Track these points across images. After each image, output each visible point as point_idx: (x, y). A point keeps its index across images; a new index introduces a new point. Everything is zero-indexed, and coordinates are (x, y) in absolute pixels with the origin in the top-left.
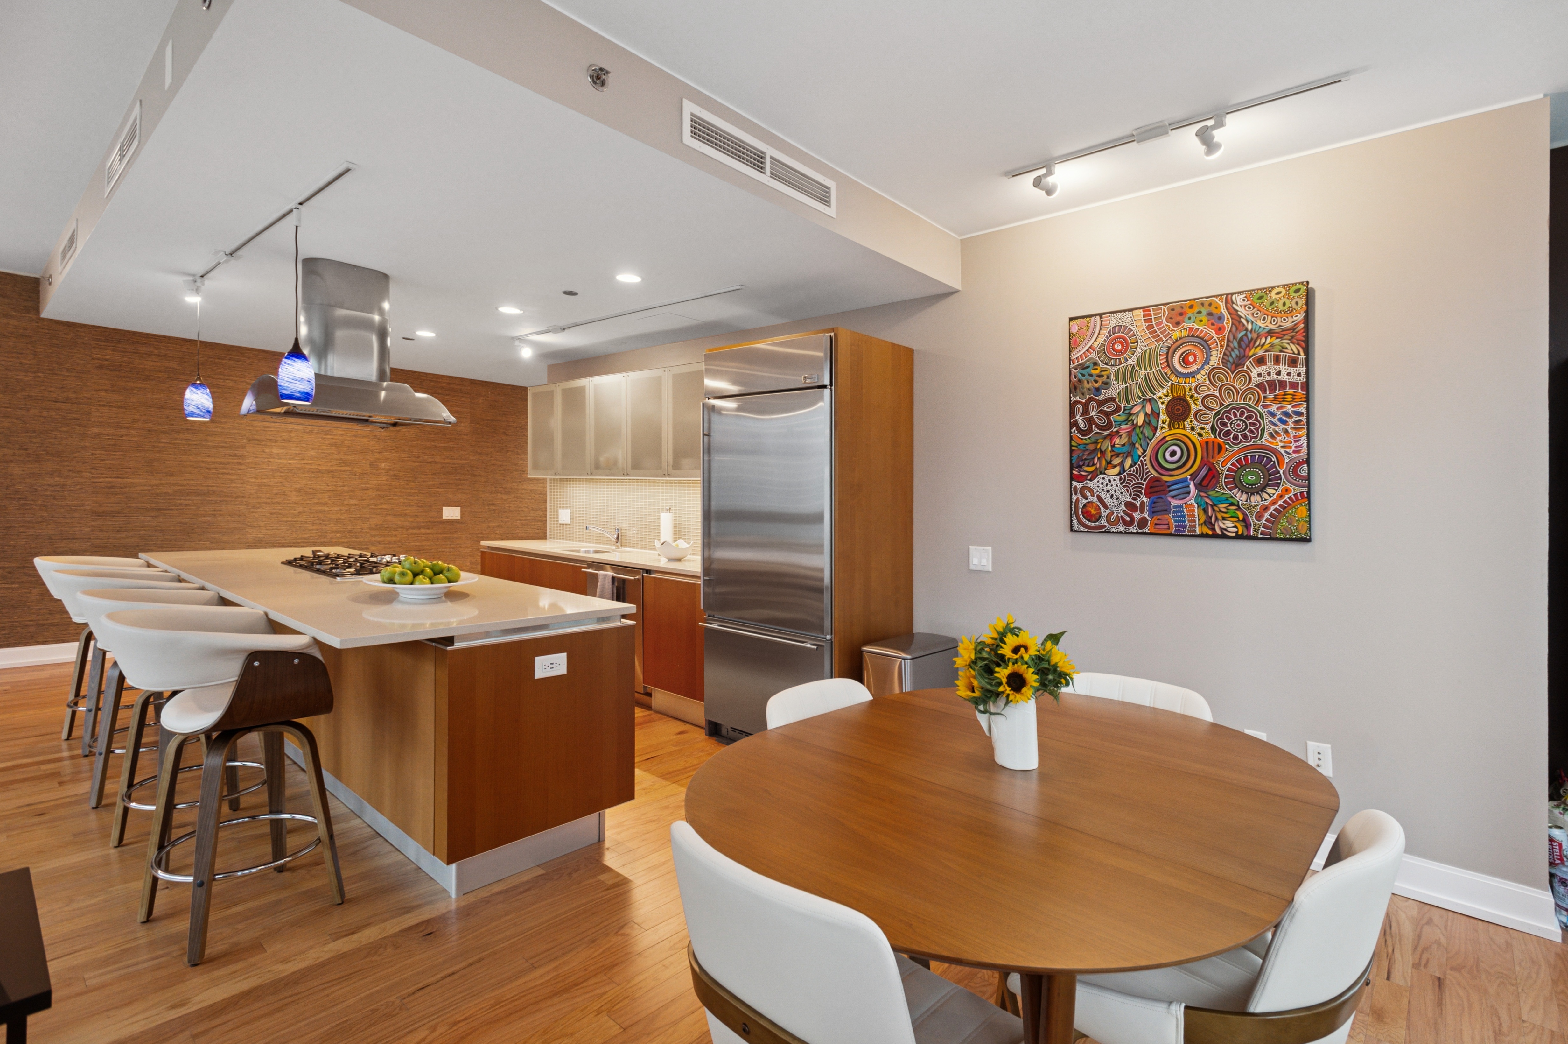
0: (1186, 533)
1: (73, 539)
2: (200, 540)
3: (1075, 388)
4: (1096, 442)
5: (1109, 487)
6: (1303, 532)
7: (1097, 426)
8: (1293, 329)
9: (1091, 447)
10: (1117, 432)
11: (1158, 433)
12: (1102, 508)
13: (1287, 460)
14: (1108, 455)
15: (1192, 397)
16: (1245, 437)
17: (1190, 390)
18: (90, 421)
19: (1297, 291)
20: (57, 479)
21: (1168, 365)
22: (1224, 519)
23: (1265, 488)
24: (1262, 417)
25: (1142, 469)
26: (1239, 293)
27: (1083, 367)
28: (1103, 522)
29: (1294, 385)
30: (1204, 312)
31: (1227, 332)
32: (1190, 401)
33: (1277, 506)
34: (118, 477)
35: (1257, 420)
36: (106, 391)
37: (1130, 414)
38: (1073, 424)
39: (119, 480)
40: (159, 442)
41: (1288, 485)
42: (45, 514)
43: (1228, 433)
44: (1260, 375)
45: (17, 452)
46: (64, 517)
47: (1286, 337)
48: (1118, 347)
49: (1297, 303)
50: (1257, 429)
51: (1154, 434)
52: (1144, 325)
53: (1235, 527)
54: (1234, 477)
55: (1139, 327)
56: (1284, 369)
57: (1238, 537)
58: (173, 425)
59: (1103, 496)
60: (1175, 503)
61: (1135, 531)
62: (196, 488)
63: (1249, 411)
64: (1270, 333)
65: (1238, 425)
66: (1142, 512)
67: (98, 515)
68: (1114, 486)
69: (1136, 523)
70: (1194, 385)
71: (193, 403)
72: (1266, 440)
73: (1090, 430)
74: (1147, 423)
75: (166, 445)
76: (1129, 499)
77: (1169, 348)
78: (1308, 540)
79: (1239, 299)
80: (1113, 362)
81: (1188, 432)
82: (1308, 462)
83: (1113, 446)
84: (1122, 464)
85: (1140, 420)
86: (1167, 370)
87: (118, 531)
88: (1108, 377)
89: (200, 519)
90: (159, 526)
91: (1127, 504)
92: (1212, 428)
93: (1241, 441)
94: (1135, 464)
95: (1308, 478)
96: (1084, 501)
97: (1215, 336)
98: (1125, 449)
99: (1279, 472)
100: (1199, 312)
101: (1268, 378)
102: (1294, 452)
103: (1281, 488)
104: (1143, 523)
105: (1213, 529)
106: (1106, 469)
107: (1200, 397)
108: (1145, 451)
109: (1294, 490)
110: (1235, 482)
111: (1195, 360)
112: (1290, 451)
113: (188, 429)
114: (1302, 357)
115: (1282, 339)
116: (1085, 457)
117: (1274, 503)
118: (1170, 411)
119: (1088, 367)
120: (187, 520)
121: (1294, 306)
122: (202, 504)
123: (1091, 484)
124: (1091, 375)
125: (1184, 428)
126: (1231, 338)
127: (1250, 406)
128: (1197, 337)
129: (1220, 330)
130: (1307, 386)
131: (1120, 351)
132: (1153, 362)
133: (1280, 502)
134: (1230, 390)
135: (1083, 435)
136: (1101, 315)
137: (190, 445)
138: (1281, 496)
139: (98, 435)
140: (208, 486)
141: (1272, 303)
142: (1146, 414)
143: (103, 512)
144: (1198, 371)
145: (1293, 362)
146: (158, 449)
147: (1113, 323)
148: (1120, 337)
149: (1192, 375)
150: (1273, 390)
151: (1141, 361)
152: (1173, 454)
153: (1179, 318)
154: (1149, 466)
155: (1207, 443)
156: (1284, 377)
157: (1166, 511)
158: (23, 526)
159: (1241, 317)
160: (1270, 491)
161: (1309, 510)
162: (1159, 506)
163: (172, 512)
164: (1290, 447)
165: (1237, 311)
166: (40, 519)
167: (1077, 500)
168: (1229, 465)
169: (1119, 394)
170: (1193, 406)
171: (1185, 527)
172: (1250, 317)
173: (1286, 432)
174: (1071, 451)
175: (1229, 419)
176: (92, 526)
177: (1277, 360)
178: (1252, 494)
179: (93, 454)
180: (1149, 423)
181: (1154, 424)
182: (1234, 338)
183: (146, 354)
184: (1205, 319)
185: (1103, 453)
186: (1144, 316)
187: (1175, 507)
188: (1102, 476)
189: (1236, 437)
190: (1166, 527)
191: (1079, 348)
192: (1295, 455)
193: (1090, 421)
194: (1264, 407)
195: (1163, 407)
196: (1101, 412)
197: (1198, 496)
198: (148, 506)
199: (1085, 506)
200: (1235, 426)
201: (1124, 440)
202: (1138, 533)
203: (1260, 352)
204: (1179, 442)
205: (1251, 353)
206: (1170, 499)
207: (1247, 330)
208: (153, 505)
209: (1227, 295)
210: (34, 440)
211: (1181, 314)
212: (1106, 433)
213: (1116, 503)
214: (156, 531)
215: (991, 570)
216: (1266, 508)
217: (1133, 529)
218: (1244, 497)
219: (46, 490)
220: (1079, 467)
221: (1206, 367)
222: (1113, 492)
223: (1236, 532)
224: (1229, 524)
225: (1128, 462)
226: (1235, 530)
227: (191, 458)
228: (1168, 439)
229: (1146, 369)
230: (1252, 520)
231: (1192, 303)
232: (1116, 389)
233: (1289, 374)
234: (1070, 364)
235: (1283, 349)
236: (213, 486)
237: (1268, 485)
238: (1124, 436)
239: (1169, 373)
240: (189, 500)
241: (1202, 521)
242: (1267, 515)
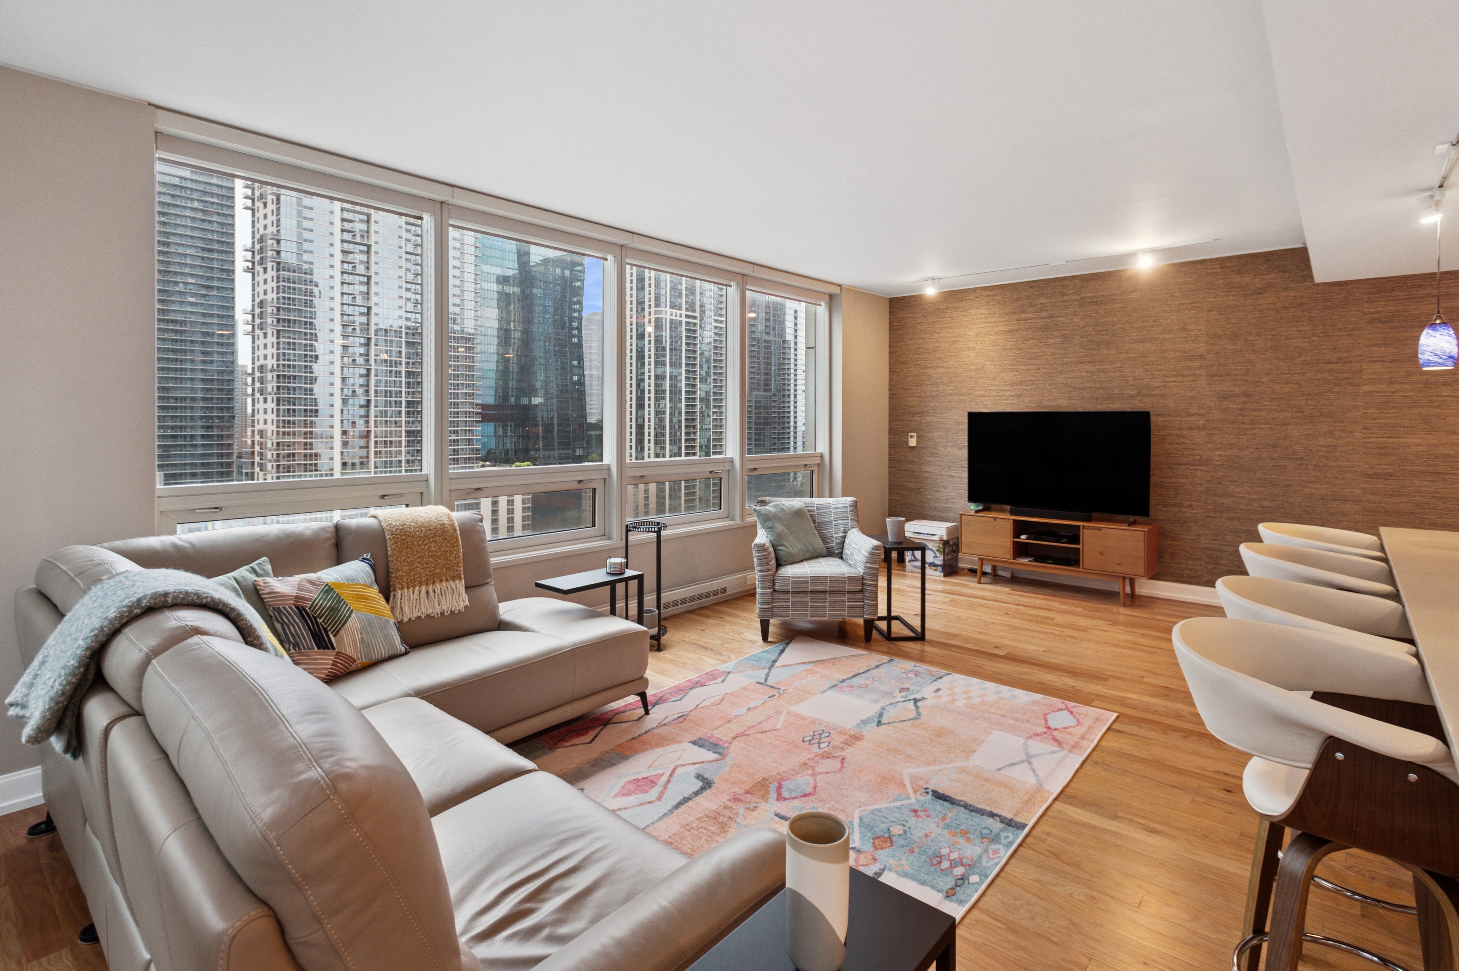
1: (1346, 500)
18: (1361, 378)
20: (1329, 440)
34: (1391, 437)
36: (1378, 345)
39: (1392, 440)
42: (1319, 475)
45: (1295, 415)
46: (1336, 478)
67: (1369, 476)
71: (1430, 349)
87: (1391, 495)
139: (1369, 393)
143: (1376, 474)
158: (1299, 485)
166: (1314, 479)
176: (1363, 488)
179: (1364, 413)
198: (1425, 469)
210: (1309, 403)
219: (1318, 451)
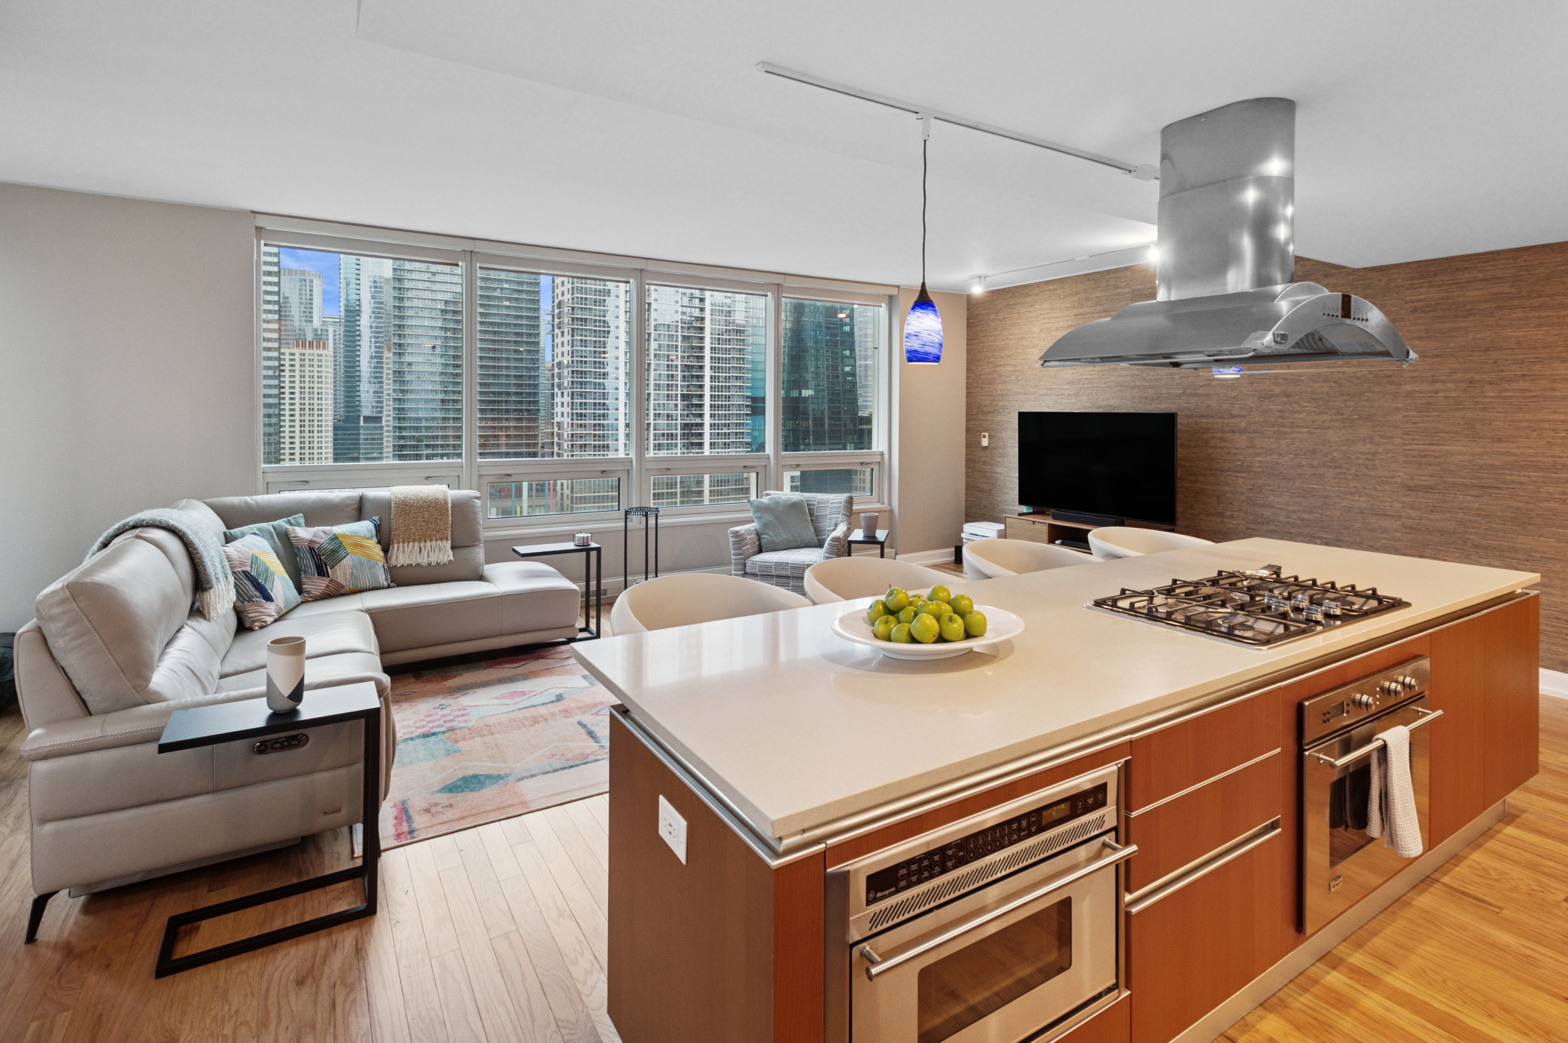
1: (1384, 515)
2: (1541, 536)
18: (1402, 376)
20: (1369, 446)
34: (1432, 444)
36: (1420, 338)
39: (1433, 448)
40: (1485, 397)
42: (1358, 485)
45: (1334, 417)
46: (1375, 489)
58: (1502, 371)
62: (1534, 459)
67: (1409, 489)
75: (1494, 400)
87: (1432, 511)
89: (1541, 505)
90: (1482, 509)
113: (1523, 375)
120: (1521, 505)
122: (1545, 482)
137: (1525, 397)
139: (1409, 394)
140: (1553, 457)
143: (1416, 486)
146: (1481, 406)
158: (1338, 496)
163: (1500, 492)
166: (1353, 490)
176: (1404, 502)
179: (1404, 416)
183: (1468, 282)
198: (1467, 481)
208: (1474, 481)
210: (1348, 404)
214: (1478, 515)
219: (1358, 458)
227: (1527, 416)
236: (1561, 457)
240: (1525, 476)
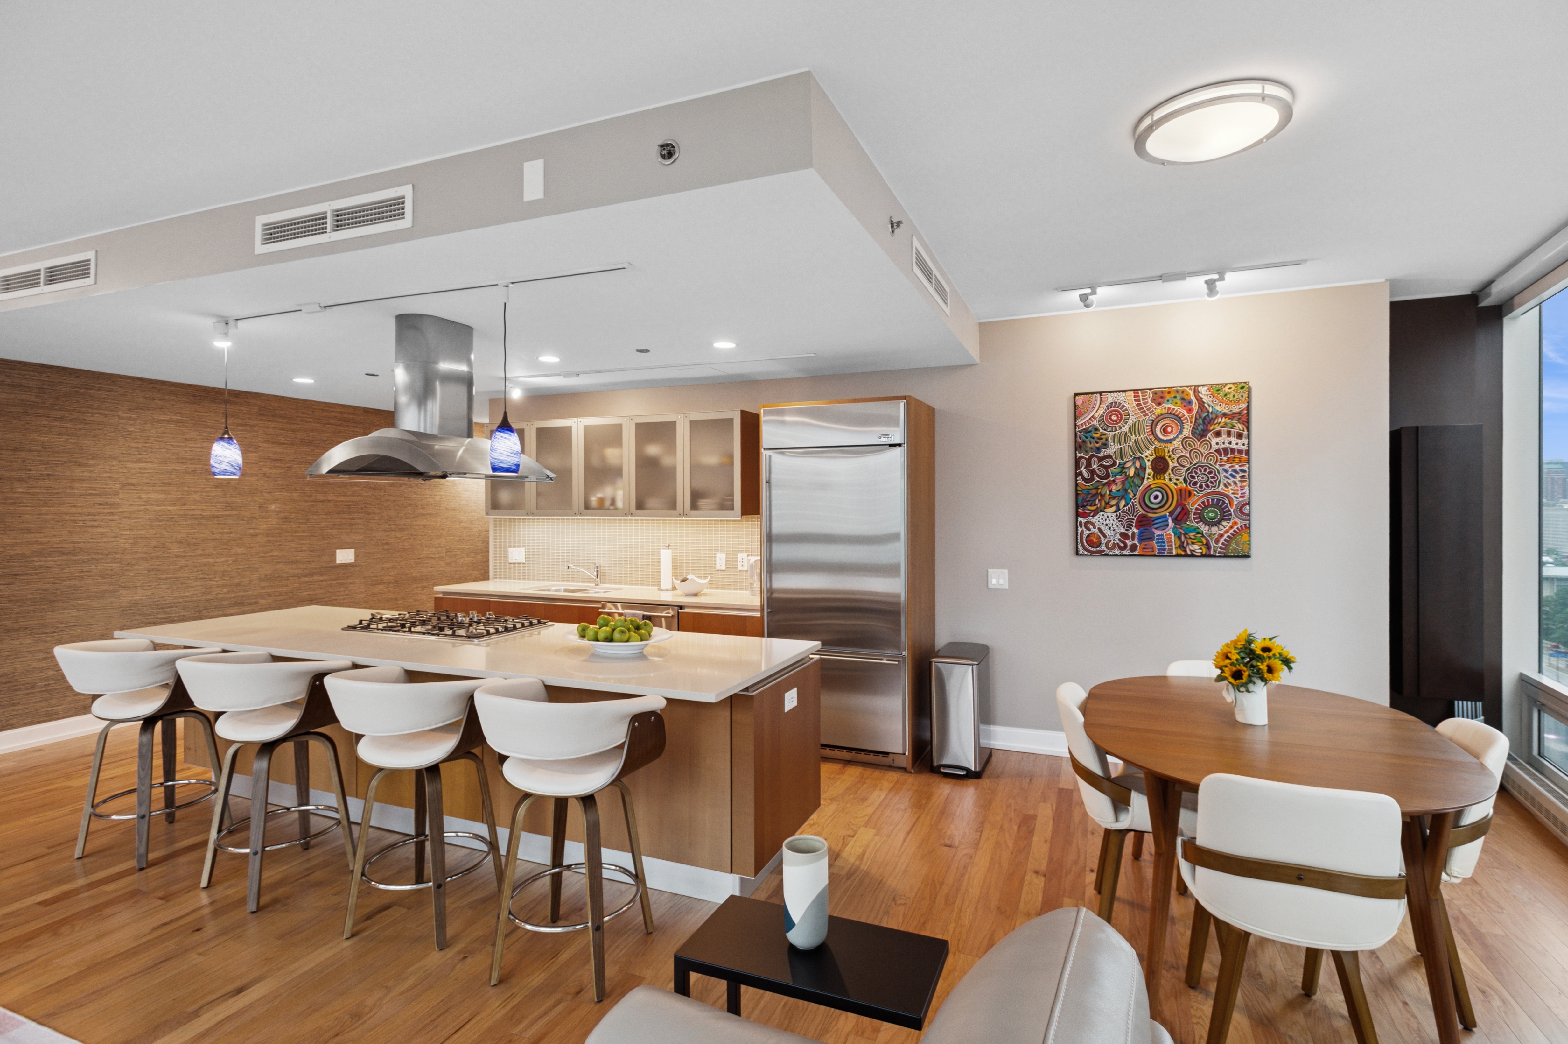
0: (1166, 554)
2: (65, 609)
3: (1080, 447)
4: (1097, 488)
5: (1107, 522)
6: (1246, 551)
7: (1098, 476)
8: (1240, 413)
9: (1094, 492)
10: (1114, 481)
11: (1145, 482)
12: (1102, 538)
13: (1235, 503)
14: (1107, 497)
15: (1170, 457)
16: (1207, 486)
17: (1169, 452)
19: (1242, 388)
21: (1153, 434)
22: (1193, 543)
23: (1221, 521)
24: (1219, 473)
25: (1133, 510)
26: (1203, 386)
27: (1086, 431)
28: (1103, 548)
29: (1240, 452)
30: (1178, 397)
31: (1194, 412)
32: (1169, 460)
33: (1229, 534)
35: (1215, 474)
37: (1124, 468)
38: (1078, 474)
40: (15, 492)
41: (1237, 520)
43: (1195, 483)
44: (1217, 444)
47: (1235, 418)
48: (1114, 418)
49: (1242, 396)
50: (1216, 481)
51: (1142, 483)
52: (1135, 403)
53: (1201, 549)
54: (1200, 514)
55: (1130, 404)
56: (1234, 440)
57: (1203, 556)
58: (30, 470)
59: (1103, 528)
60: (1157, 532)
61: (1127, 554)
62: (59, 546)
63: (1210, 468)
64: (1225, 415)
65: (1203, 478)
66: (1133, 540)
68: (1112, 522)
69: (1128, 548)
70: (1171, 449)
72: (1221, 489)
73: (1092, 479)
74: (1137, 474)
75: (24, 495)
76: (1123, 530)
77: (1153, 421)
78: (1248, 556)
79: (1203, 391)
80: (1110, 429)
81: (1167, 482)
82: (1249, 504)
83: (1110, 491)
84: (1117, 505)
85: (1132, 473)
86: (1152, 437)
88: (1107, 440)
89: (65, 583)
90: (14, 596)
91: (1122, 534)
92: (1185, 479)
93: (1205, 489)
94: (1128, 504)
95: (1249, 515)
96: (1088, 532)
97: (1187, 415)
98: (1120, 494)
99: (1230, 511)
100: (1175, 397)
101: (1223, 446)
102: (1241, 497)
103: (1232, 521)
104: (1134, 548)
105: (1185, 551)
106: (1105, 508)
107: (1176, 457)
108: (1135, 495)
109: (1240, 523)
110: (1201, 518)
111: (1172, 431)
112: (1238, 496)
113: (48, 475)
114: (1245, 433)
115: (1232, 419)
116: (1088, 499)
117: (1227, 532)
118: (1154, 467)
119: (1090, 431)
120: (48, 586)
121: (1241, 398)
122: (67, 564)
123: (1093, 520)
124: (1093, 438)
125: (1164, 479)
126: (1198, 417)
127: (1211, 465)
128: (1174, 414)
129: (1190, 411)
130: (1248, 453)
131: (1116, 421)
132: (1141, 430)
133: (1231, 531)
134: (1198, 453)
135: (1087, 483)
136: (1101, 393)
137: (51, 494)
138: (1231, 527)
140: (73, 543)
141: (1226, 395)
142: (1136, 468)
144: (1174, 439)
145: (1240, 436)
146: (12, 501)
147: (1110, 400)
148: (1118, 411)
149: (1170, 441)
150: (1226, 454)
151: (1132, 429)
152: (1156, 497)
153: (1160, 400)
154: (1138, 506)
155: (1181, 490)
156: (1233, 446)
157: (1151, 538)
159: (1204, 403)
160: (1224, 523)
161: (1250, 536)
162: (1146, 534)
163: (30, 577)
164: (1238, 494)
165: (1202, 398)
167: (1082, 532)
168: (1196, 506)
169: (1115, 452)
170: (1170, 463)
171: (1165, 550)
172: (1211, 403)
173: (1235, 483)
174: (1077, 495)
175: (1196, 473)
177: (1229, 434)
178: (1212, 526)
180: (1138, 475)
181: (1142, 475)
182: (1200, 417)
184: (1179, 402)
185: (1103, 496)
186: (1135, 396)
187: (1157, 536)
188: (1102, 513)
189: (1201, 486)
190: (1151, 550)
191: (1083, 417)
192: (1241, 499)
193: (1093, 472)
194: (1221, 465)
195: (1148, 464)
196: (1101, 465)
197: (1174, 528)
199: (1088, 536)
200: (1200, 478)
201: (1119, 487)
202: (1130, 555)
203: (1218, 428)
204: (1161, 489)
205: (1211, 428)
206: (1154, 530)
207: (1208, 412)
208: (5, 571)
209: (1195, 386)
211: (1162, 397)
212: (1105, 481)
213: (1113, 533)
214: (10, 601)
215: (1007, 587)
216: (1221, 536)
217: (1126, 552)
218: (1207, 527)
220: (1084, 506)
221: (1180, 436)
222: (1111, 525)
223: (1201, 553)
224: (1196, 547)
225: (1123, 503)
226: (1200, 551)
227: (52, 510)
228: (1152, 486)
229: (1136, 436)
230: (1213, 544)
231: (1170, 390)
232: (1113, 449)
233: (1237, 444)
234: (1076, 428)
235: (1233, 427)
236: (79, 543)
237: (1223, 519)
238: (1119, 484)
239: (1153, 439)
240: (51, 561)
241: (1177, 545)
242: (1222, 540)
